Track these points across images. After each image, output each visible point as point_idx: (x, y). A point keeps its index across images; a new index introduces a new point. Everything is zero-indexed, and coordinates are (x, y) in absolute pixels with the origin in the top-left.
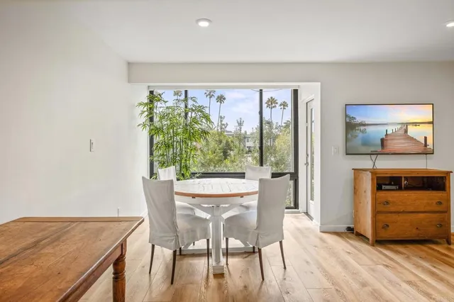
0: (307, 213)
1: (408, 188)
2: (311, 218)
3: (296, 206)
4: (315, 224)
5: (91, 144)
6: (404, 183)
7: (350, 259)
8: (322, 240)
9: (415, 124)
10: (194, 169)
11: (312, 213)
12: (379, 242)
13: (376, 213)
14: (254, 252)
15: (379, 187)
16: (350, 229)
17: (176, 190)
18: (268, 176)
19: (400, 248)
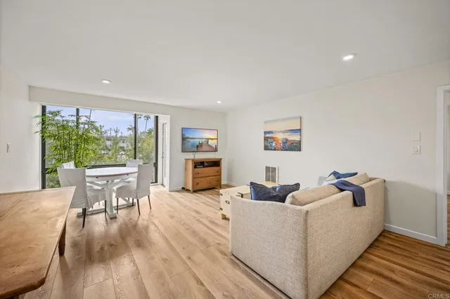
0: (162, 185)
1: (207, 166)
2: (164, 186)
3: (156, 182)
4: (167, 188)
5: (8, 147)
6: (206, 164)
7: (182, 200)
8: (170, 195)
9: (212, 139)
10: (86, 164)
11: (165, 184)
12: (195, 191)
13: (194, 178)
14: (133, 205)
15: (195, 167)
16: (183, 188)
17: (87, 174)
18: (141, 164)
19: (203, 192)
